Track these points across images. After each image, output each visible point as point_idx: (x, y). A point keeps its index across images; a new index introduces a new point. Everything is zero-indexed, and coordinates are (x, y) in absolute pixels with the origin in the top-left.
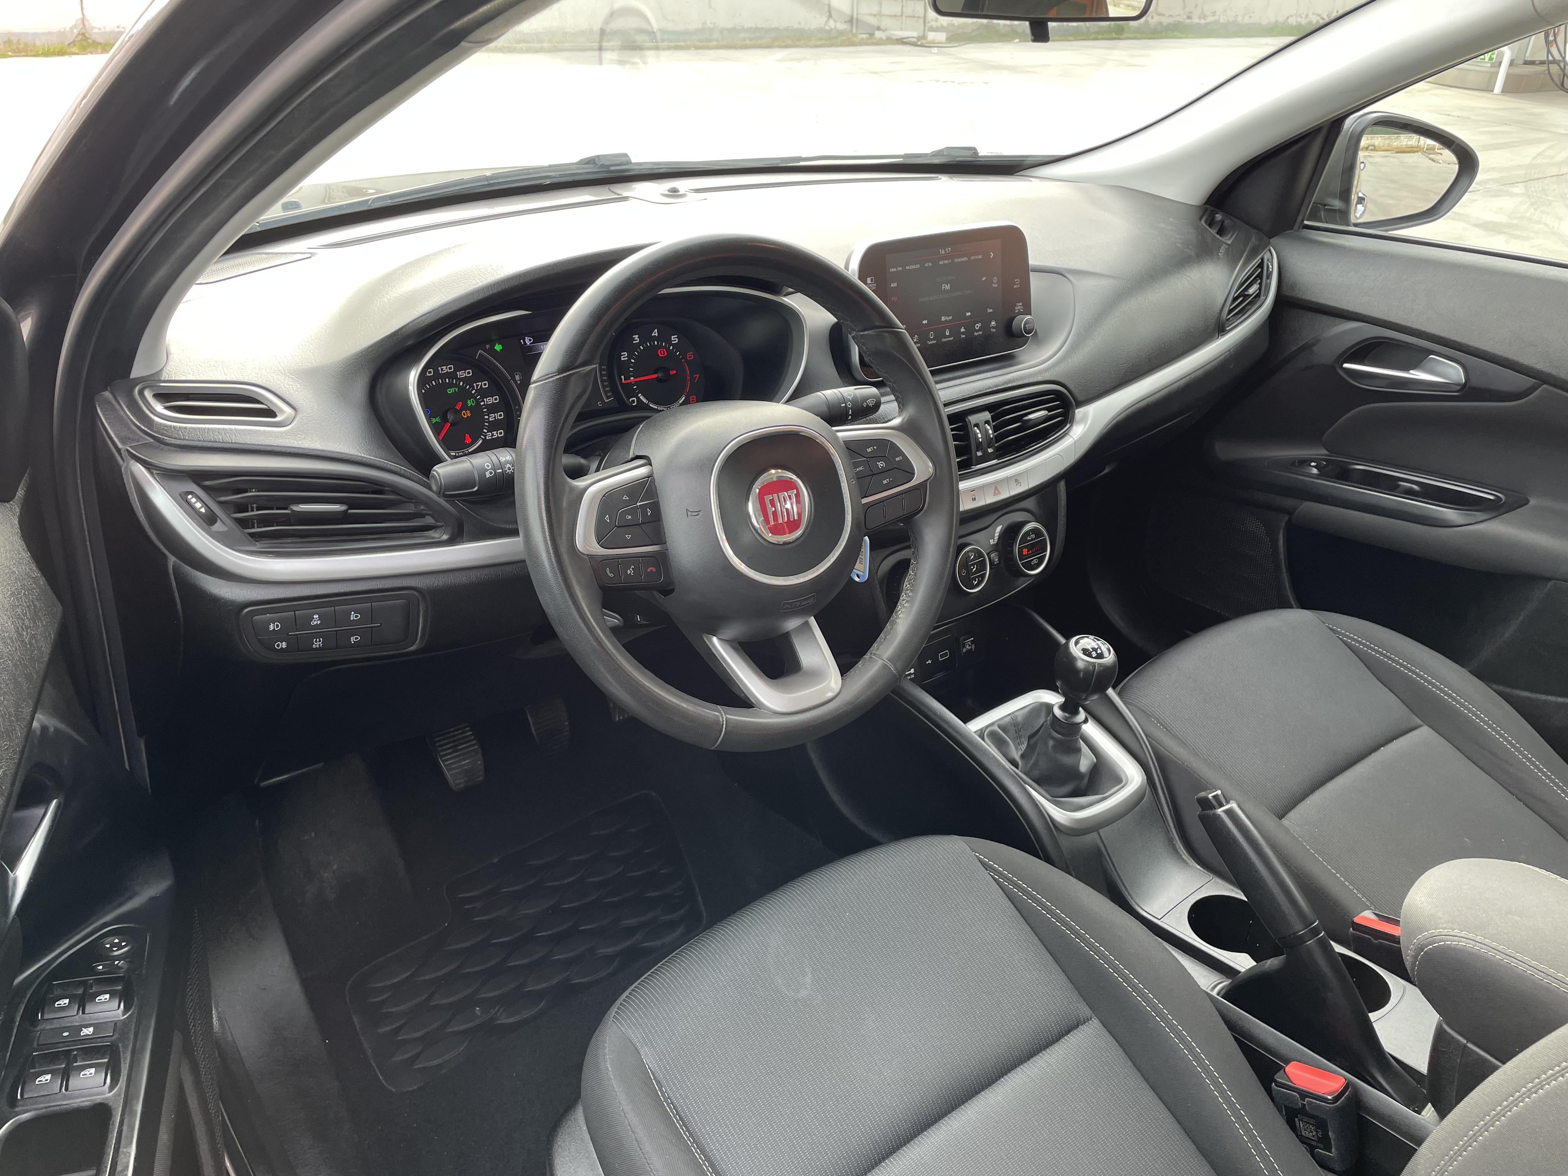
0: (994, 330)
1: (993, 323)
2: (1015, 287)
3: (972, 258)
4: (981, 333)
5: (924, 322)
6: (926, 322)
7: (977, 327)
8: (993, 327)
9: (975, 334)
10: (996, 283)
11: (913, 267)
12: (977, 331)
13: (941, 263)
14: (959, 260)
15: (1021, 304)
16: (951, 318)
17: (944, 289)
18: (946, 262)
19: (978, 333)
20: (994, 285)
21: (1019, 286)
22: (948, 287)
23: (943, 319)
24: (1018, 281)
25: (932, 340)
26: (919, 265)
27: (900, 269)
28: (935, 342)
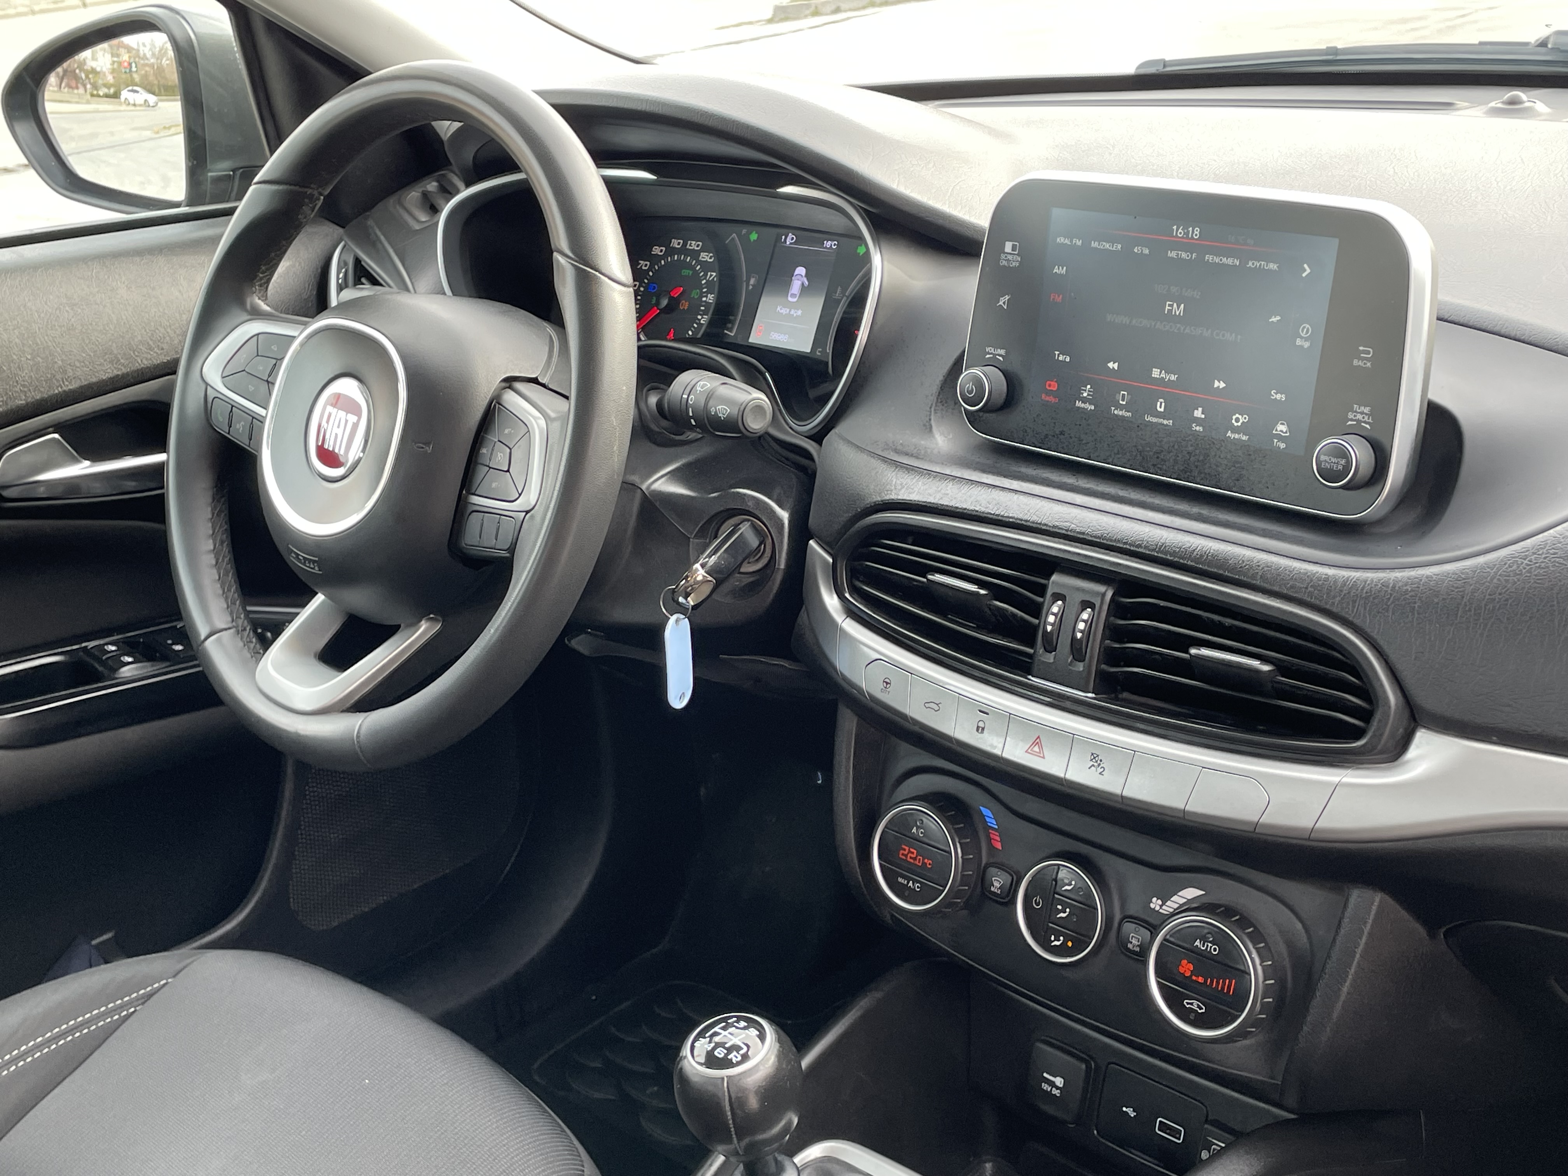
0: (1283, 446)
1: (1282, 428)
2: (1356, 362)
3: (1250, 264)
4: (1245, 438)
5: (1111, 365)
6: (1116, 366)
7: (1237, 420)
8: (1280, 438)
9: (1229, 434)
10: (1306, 339)
11: (1107, 246)
12: (1236, 430)
13: (1172, 254)
14: (1217, 260)
15: (1367, 410)
16: (1173, 378)
17: (1170, 311)
18: (1184, 255)
19: (1237, 436)
20: (1299, 342)
21: (1369, 364)
22: (1179, 310)
23: (1156, 373)
24: (1369, 353)
25: (1121, 407)
26: (1119, 246)
27: (1079, 243)
28: (1129, 414)
